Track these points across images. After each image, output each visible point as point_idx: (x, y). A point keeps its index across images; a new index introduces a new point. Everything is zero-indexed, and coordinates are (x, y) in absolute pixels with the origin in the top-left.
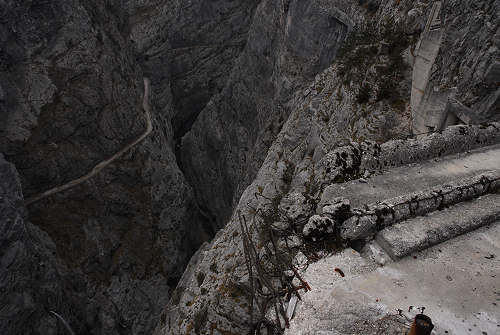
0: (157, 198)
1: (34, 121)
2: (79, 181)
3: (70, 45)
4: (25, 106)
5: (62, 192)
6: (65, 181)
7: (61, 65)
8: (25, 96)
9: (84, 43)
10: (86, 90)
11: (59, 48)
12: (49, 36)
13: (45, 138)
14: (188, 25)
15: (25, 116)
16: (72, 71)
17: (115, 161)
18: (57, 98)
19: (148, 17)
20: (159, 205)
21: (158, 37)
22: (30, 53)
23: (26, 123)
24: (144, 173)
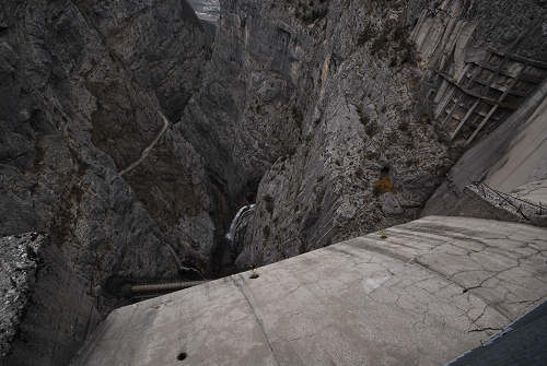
0: (188, 166)
1: (89, 125)
2: (137, 163)
3: (94, 63)
4: (79, 114)
5: (129, 172)
6: (128, 165)
7: (93, 80)
8: (77, 107)
9: (104, 60)
10: (120, 98)
11: (86, 66)
12: (74, 57)
13: (102, 136)
14: (152, 44)
15: (82, 122)
16: (102, 84)
17: (155, 146)
18: (99, 106)
19: (121, 38)
20: (189, 170)
21: (135, 54)
22: (68, 71)
23: (86, 128)
24: (174, 151)
